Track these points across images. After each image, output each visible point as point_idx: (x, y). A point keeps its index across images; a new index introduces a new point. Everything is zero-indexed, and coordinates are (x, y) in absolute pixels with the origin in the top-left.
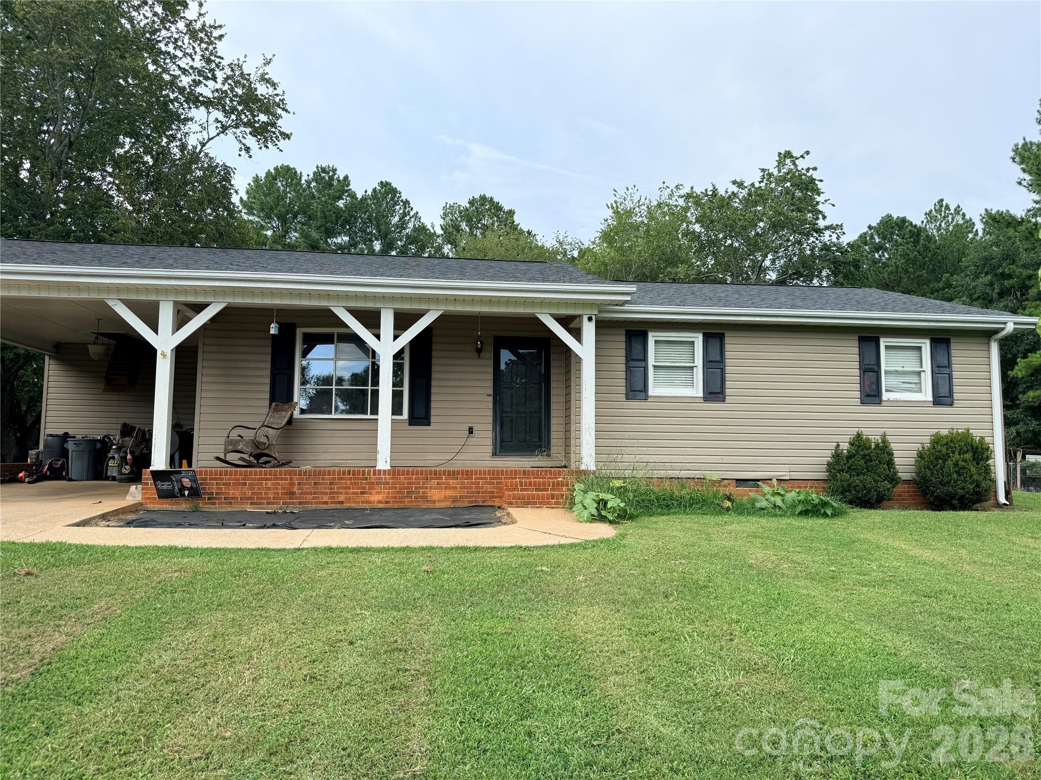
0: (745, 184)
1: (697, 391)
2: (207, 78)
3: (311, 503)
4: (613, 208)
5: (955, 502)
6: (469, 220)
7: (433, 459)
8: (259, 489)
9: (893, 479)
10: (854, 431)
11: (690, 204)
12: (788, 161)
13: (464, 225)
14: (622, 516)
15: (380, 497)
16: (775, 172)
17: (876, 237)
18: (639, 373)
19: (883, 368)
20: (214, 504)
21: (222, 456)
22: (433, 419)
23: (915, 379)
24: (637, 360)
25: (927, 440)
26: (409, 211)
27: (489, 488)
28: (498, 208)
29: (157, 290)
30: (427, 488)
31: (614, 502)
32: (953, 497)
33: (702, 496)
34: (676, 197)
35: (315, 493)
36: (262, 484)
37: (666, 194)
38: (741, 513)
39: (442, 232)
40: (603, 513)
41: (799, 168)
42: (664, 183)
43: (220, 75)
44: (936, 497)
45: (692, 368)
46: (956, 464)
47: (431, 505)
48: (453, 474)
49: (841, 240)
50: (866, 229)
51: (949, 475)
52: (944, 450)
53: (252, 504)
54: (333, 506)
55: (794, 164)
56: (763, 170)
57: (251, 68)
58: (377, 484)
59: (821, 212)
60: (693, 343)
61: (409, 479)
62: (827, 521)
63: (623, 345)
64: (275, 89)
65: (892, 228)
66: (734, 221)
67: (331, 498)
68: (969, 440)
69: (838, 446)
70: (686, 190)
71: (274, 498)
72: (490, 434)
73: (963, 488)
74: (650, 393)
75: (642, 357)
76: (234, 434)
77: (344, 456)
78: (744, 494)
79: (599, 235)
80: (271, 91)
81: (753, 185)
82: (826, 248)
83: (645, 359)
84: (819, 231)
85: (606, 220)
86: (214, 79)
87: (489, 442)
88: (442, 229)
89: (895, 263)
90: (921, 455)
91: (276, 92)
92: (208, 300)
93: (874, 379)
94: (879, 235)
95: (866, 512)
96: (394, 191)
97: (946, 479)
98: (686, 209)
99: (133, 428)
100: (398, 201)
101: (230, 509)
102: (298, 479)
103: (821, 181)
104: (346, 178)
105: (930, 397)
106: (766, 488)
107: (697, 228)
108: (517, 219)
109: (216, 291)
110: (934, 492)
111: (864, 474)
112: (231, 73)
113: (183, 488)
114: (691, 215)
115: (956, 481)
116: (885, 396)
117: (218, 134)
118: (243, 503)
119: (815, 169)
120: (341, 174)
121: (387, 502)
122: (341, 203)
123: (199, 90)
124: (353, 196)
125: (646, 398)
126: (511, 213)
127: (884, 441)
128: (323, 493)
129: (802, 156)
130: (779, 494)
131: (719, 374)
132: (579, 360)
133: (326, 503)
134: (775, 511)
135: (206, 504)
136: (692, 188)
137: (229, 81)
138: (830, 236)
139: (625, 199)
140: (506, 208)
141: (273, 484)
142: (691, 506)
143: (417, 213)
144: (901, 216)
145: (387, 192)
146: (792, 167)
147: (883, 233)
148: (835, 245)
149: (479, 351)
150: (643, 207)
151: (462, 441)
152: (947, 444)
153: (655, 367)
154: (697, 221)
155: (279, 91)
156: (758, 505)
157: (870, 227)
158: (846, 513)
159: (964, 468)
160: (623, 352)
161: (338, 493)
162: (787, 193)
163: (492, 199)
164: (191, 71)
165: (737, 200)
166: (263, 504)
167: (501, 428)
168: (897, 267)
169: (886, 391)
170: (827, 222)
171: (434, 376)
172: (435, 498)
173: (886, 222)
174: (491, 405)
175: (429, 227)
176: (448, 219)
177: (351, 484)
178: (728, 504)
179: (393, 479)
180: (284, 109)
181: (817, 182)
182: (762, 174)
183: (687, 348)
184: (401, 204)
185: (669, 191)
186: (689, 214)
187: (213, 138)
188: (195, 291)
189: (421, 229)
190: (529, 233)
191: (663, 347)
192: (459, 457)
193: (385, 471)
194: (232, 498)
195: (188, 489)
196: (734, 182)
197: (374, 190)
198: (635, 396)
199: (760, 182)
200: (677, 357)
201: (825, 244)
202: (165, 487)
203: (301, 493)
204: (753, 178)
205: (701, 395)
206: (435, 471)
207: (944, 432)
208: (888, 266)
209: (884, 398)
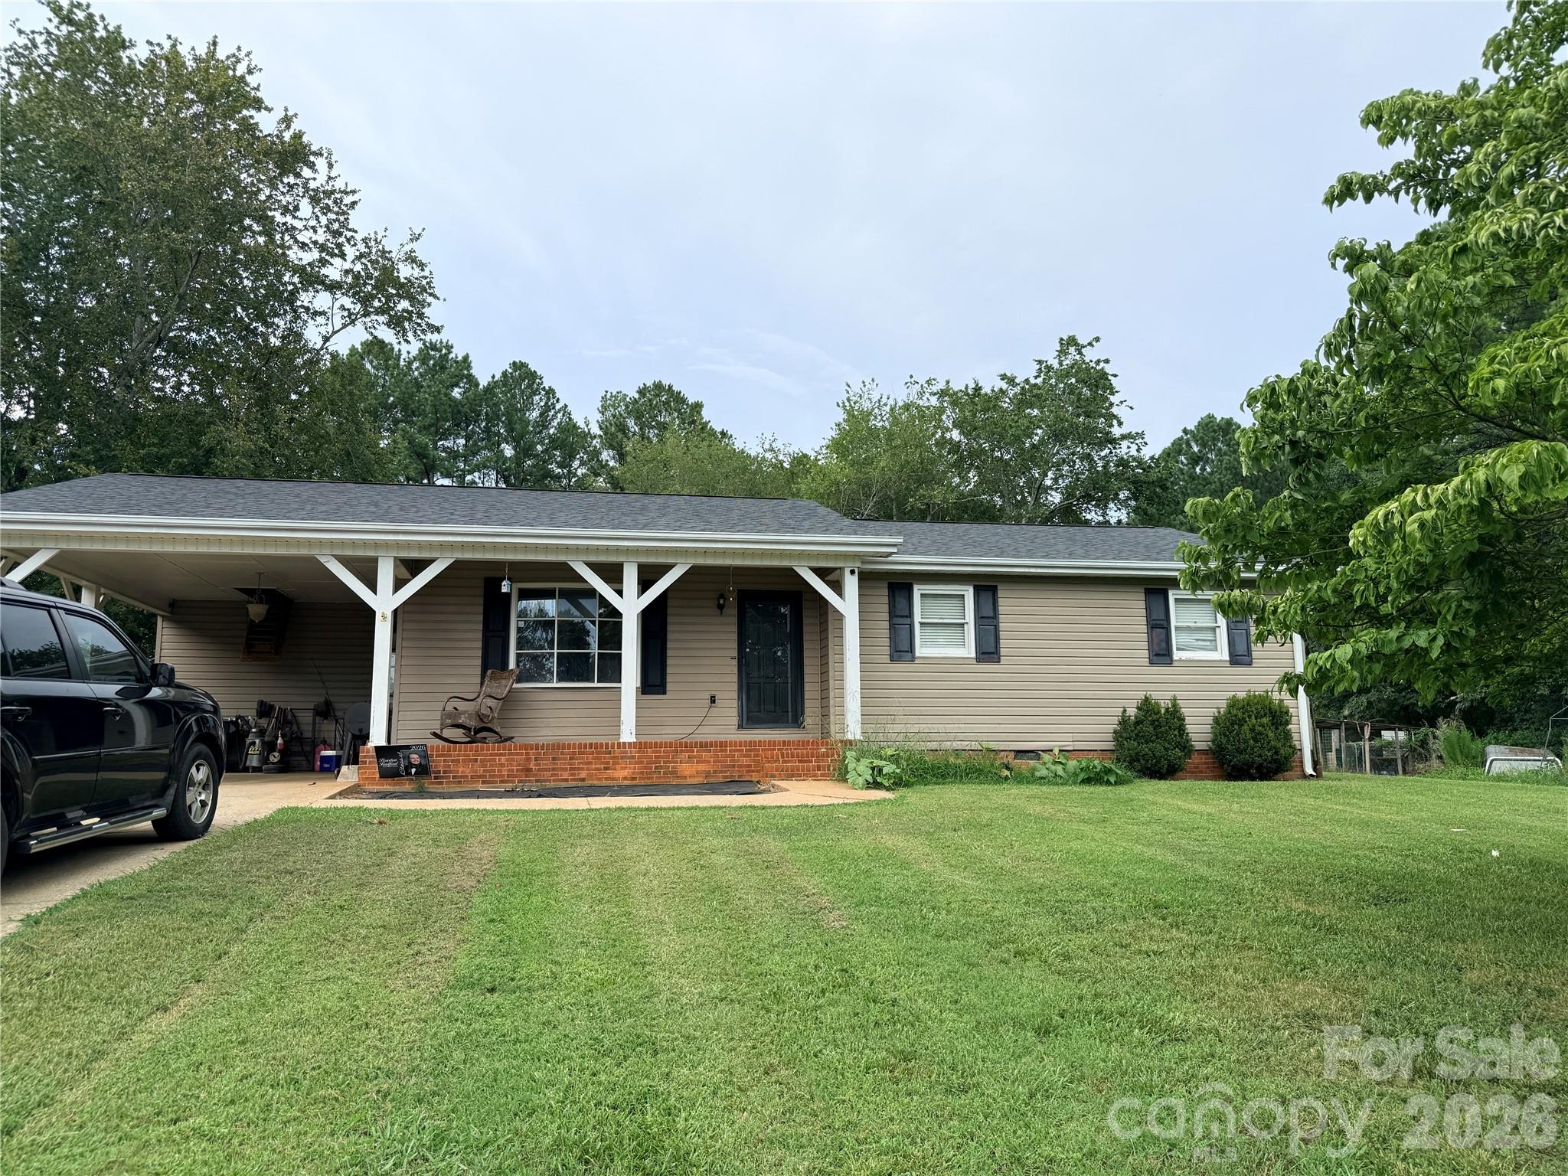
0: (1018, 381)
1: (969, 651)
2: (333, 255)
3: (550, 781)
4: (844, 406)
5: (1253, 771)
6: (638, 417)
7: (671, 733)
8: (491, 765)
9: (1186, 747)
10: (1142, 695)
11: (945, 404)
12: (1072, 349)
13: (631, 423)
14: (898, 783)
15: (625, 773)
16: (1056, 365)
17: (1193, 444)
18: (904, 633)
19: (1173, 623)
20: (441, 783)
21: (438, 732)
22: (669, 687)
23: (1209, 636)
24: (902, 617)
25: (1223, 704)
26: (553, 404)
27: (745, 761)
28: (679, 399)
29: (376, 544)
30: (677, 762)
31: (889, 768)
32: (1250, 765)
33: (980, 764)
34: (927, 395)
35: (553, 769)
36: (495, 760)
37: (915, 391)
38: (1020, 782)
39: (599, 432)
40: (879, 780)
41: (1087, 361)
42: (911, 377)
43: (350, 252)
44: (1234, 767)
45: (963, 624)
46: (1253, 730)
47: (682, 782)
48: (705, 746)
49: (1142, 453)
50: (1180, 434)
51: (1246, 741)
52: (1240, 715)
53: (483, 782)
54: (574, 784)
55: (1080, 353)
56: (1040, 362)
57: (394, 245)
58: (622, 758)
59: (1115, 417)
60: (963, 596)
61: (657, 752)
62: (1110, 788)
63: (886, 600)
64: (423, 270)
65: (1215, 431)
66: (1004, 429)
67: (571, 775)
68: (1267, 703)
69: (1125, 711)
70: (940, 386)
71: (508, 776)
72: (735, 704)
73: (1260, 756)
74: (917, 654)
75: (907, 613)
76: (449, 707)
77: (567, 731)
78: (1024, 765)
79: (825, 442)
80: (416, 272)
81: (1027, 381)
82: (1122, 463)
83: (910, 615)
84: (1114, 441)
85: (838, 425)
86: (343, 256)
87: (735, 712)
88: (601, 429)
89: (1220, 479)
90: (1216, 720)
91: (423, 274)
92: (434, 555)
93: (1163, 636)
94: (1196, 441)
95: (1154, 782)
96: (533, 376)
97: (1242, 746)
98: (941, 410)
99: (272, 707)
100: (537, 389)
101: (459, 789)
102: (534, 754)
103: (1115, 376)
104: (466, 358)
105: (1225, 656)
106: (1046, 757)
107: (955, 435)
108: (706, 415)
109: (442, 546)
110: (1231, 761)
111: (1153, 742)
112: (367, 250)
113: (410, 765)
114: (947, 420)
115: (1252, 749)
116: (1177, 655)
117: (344, 326)
118: (474, 783)
119: (1107, 361)
120: (458, 353)
121: (633, 779)
122: (456, 393)
123: (324, 271)
124: (472, 381)
125: (913, 659)
126: (698, 406)
127: (1174, 705)
128: (562, 769)
129: (1090, 344)
130: (1060, 763)
131: (993, 632)
132: (840, 617)
133: (566, 780)
134: (1055, 780)
135: (432, 783)
136: (948, 382)
137: (363, 260)
138: (1129, 447)
139: (861, 396)
140: (691, 400)
141: (507, 760)
142: (967, 775)
143: (566, 406)
144: (1227, 416)
145: (522, 377)
146: (1078, 357)
147: (1202, 438)
148: (1134, 459)
149: (721, 607)
150: (885, 408)
151: (703, 712)
152: (1243, 707)
153: (922, 624)
154: (955, 425)
155: (426, 273)
156: (1038, 774)
157: (1185, 431)
158: (1132, 782)
159: (1260, 733)
160: (886, 608)
161: (579, 769)
162: (1071, 393)
163: (670, 387)
164: (311, 246)
165: (1007, 400)
166: (496, 782)
167: (748, 699)
168: (1222, 484)
169: (1178, 649)
170: (1124, 430)
171: (670, 636)
172: (687, 773)
173: (1207, 425)
174: (735, 670)
175: (581, 424)
176: (607, 413)
177: (593, 759)
178: (1007, 773)
179: (639, 752)
180: (431, 295)
181: (1110, 377)
182: (1038, 367)
183: (957, 602)
184: (543, 393)
185: (917, 387)
186: (944, 417)
187: (338, 331)
188: (420, 545)
189: (570, 428)
190: (724, 434)
191: (929, 601)
192: (701, 730)
193: (630, 744)
194: (462, 777)
195: (416, 766)
196: (1003, 377)
197: (505, 374)
198: (900, 657)
199: (1036, 377)
200: (945, 613)
201: (1122, 458)
202: (389, 765)
203: (539, 770)
204: (1026, 372)
205: (973, 655)
206: (686, 743)
207: (1242, 695)
208: (1210, 483)
209: (1175, 657)
